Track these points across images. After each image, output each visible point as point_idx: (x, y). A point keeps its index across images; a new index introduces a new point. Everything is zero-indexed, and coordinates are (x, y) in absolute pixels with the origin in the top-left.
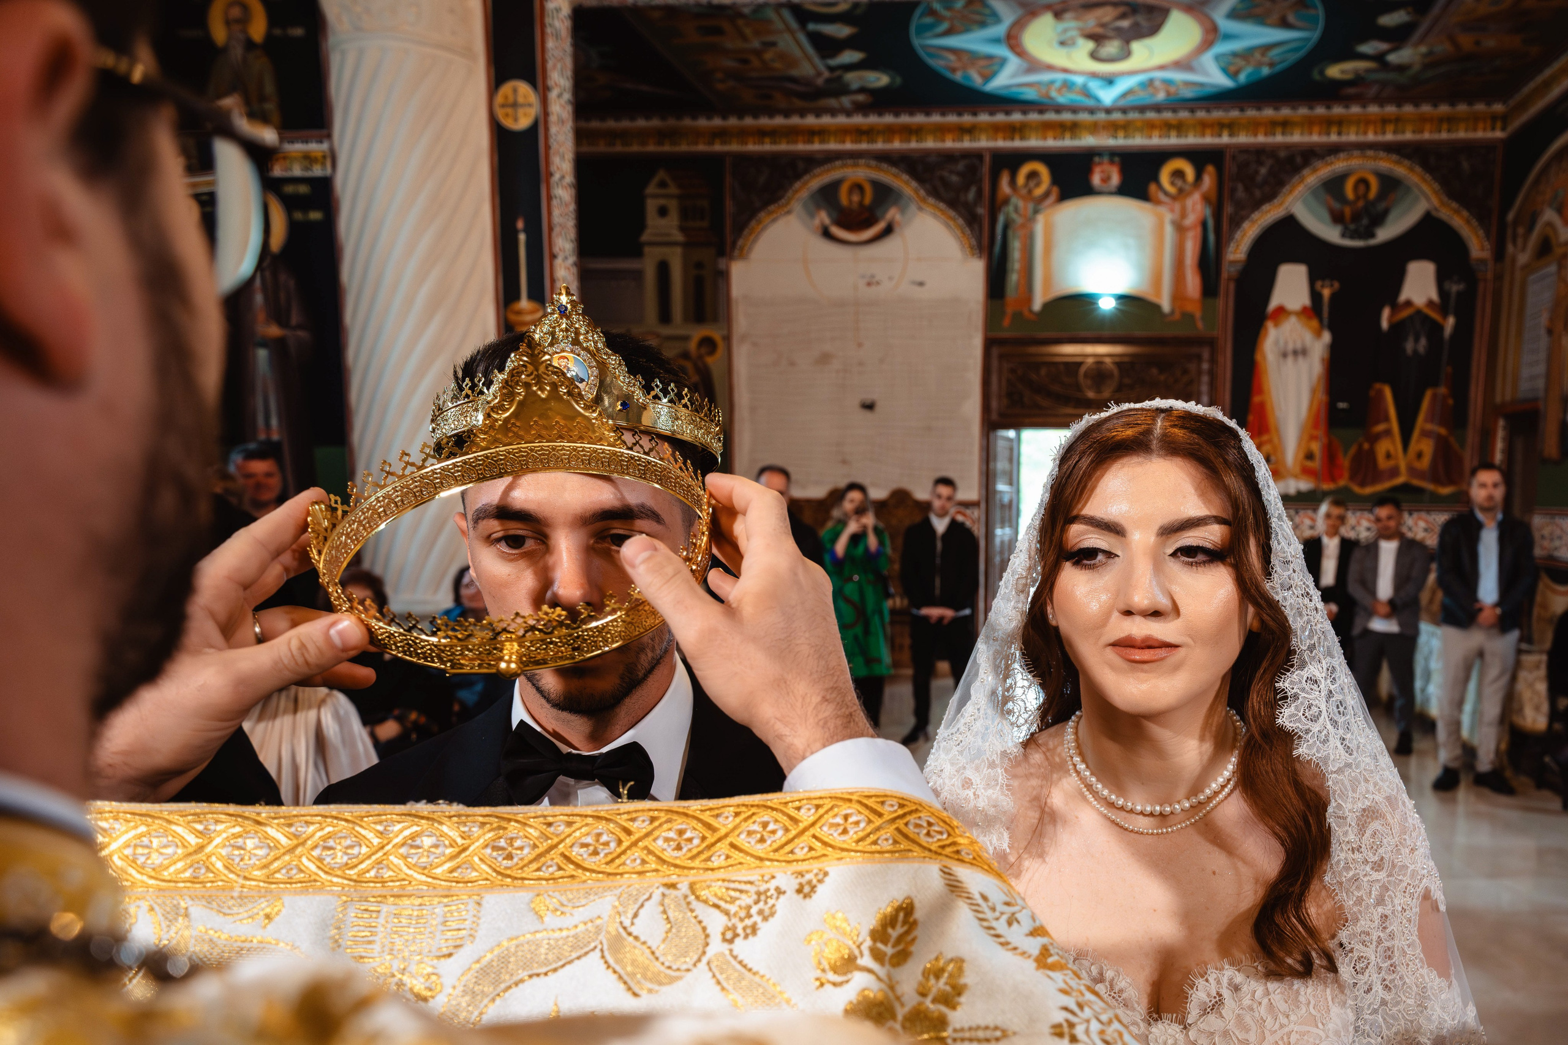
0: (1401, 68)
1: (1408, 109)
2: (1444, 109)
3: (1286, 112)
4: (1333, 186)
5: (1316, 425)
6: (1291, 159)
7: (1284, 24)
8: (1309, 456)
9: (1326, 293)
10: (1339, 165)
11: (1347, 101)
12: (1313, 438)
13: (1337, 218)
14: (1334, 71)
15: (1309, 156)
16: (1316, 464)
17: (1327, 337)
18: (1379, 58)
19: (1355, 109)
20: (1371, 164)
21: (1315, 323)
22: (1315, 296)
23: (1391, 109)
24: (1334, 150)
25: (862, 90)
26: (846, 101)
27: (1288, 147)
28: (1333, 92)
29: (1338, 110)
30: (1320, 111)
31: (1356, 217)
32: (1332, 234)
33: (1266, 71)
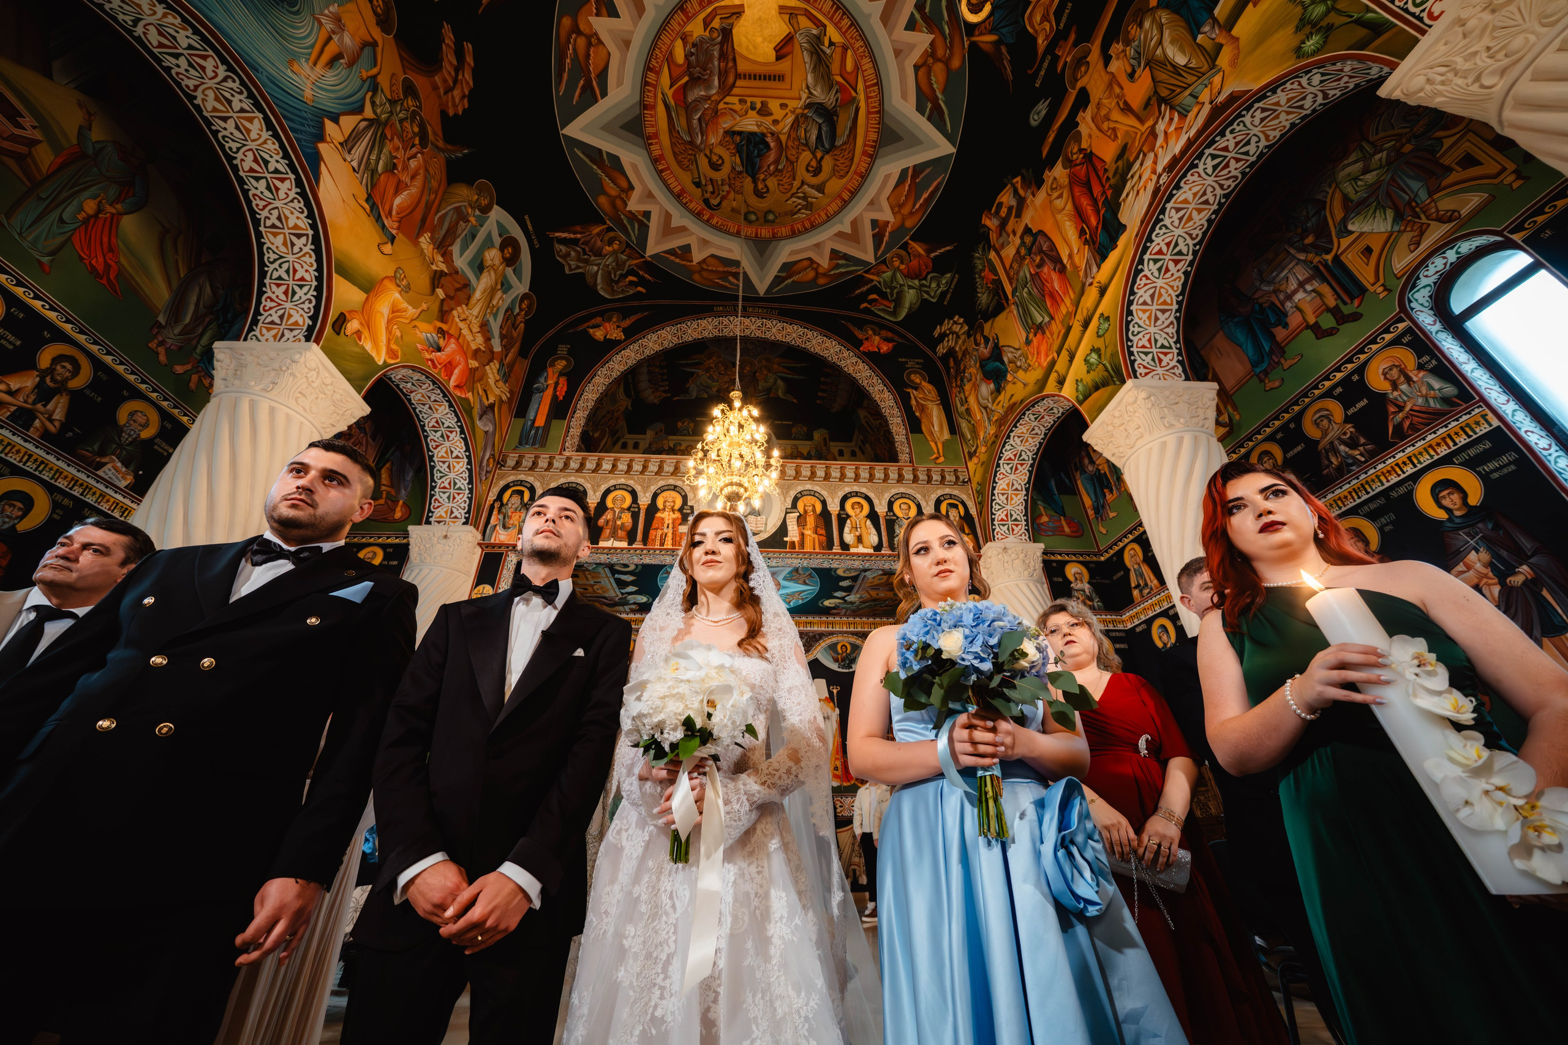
0: (852, 603)
1: (857, 619)
2: (871, 620)
3: (810, 619)
4: (833, 647)
5: (837, 753)
6: (814, 636)
7: (805, 583)
8: (836, 768)
9: (835, 691)
10: (834, 639)
11: (834, 615)
12: (837, 759)
13: (836, 660)
14: (827, 603)
15: (821, 636)
16: (839, 773)
17: (837, 711)
18: (843, 598)
19: (838, 619)
20: (846, 639)
21: (831, 704)
22: (830, 693)
23: (851, 619)
24: (832, 634)
25: (634, 603)
26: (627, 608)
27: (813, 632)
28: (827, 611)
29: (831, 619)
30: (824, 619)
31: (843, 660)
32: (834, 667)
33: (800, 602)
